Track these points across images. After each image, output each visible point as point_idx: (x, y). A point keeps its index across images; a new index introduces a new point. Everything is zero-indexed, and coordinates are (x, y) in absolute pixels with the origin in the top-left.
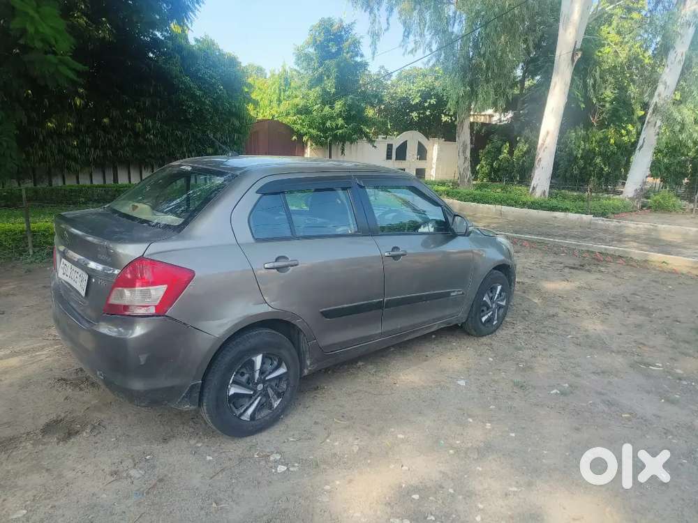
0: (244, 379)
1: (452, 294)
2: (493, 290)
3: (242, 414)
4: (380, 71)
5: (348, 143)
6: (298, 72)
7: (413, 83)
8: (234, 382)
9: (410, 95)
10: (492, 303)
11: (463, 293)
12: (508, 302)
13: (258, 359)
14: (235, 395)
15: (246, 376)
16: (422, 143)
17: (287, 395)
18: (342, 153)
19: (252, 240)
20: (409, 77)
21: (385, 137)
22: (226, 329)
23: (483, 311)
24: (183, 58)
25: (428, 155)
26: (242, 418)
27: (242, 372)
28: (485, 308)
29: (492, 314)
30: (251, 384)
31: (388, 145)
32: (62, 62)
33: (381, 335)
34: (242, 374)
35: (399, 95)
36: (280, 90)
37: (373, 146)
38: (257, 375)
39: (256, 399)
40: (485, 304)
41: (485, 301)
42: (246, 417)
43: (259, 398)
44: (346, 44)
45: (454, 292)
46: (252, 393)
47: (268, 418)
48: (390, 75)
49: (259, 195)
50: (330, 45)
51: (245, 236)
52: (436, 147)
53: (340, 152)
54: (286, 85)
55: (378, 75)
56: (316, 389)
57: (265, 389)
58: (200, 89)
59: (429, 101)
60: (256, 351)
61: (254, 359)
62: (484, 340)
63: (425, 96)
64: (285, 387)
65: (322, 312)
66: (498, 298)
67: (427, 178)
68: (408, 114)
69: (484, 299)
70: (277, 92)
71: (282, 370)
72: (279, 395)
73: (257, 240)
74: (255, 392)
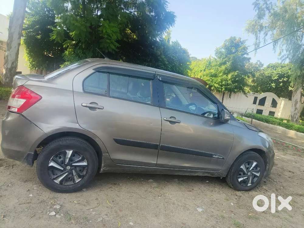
0: (60, 160)
1: (214, 156)
2: (250, 163)
3: (55, 179)
4: (257, 63)
5: (233, 93)
6: (216, 59)
7: (275, 70)
8: (53, 160)
9: (272, 75)
10: (248, 171)
11: (223, 159)
12: (262, 175)
13: (70, 153)
14: (52, 167)
15: (62, 159)
16: (275, 99)
17: (86, 178)
18: (230, 97)
19: (82, 91)
20: (274, 67)
21: (254, 93)
22: (51, 130)
23: (240, 174)
24: (164, 48)
25: (278, 105)
26: (55, 181)
27: (60, 157)
28: (242, 173)
29: (247, 178)
30: (63, 164)
31: (255, 97)
32: (112, 43)
33: (156, 165)
34: (60, 158)
35: (267, 75)
36: (206, 67)
37: (246, 96)
38: (67, 161)
39: (64, 173)
40: (242, 170)
41: (242, 169)
42: (57, 181)
43: (67, 174)
44: (240, 48)
45: (216, 155)
46: (62, 169)
47: (71, 186)
48: (262, 65)
49: (94, 71)
50: (232, 48)
51: (79, 88)
52: (283, 102)
53: (229, 96)
54: (209, 65)
55: (256, 64)
56: (115, 184)
57: (71, 170)
58: (168, 61)
59: (283, 79)
60: (69, 148)
61: (67, 151)
62: (239, 193)
63: (281, 76)
64: (85, 173)
65: (114, 139)
66: (253, 169)
67: (275, 116)
68: (270, 84)
69: (242, 167)
70: (205, 67)
71: (85, 164)
72: (80, 176)
73: (85, 91)
74: (65, 169)
